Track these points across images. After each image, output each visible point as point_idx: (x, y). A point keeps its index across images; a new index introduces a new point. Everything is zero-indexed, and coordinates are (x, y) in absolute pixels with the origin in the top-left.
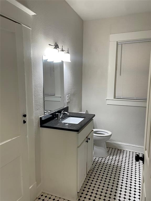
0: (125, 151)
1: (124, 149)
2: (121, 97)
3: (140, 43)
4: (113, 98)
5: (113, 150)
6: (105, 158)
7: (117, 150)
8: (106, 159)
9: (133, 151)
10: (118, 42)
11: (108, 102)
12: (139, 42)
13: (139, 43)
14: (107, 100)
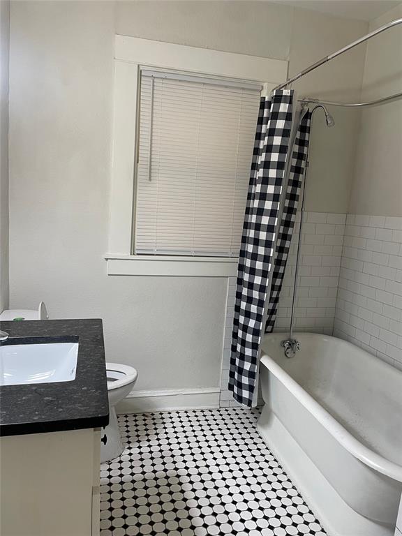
0: (166, 415)
1: (161, 409)
2: (152, 250)
3: (205, 87)
4: (127, 254)
5: (131, 418)
6: (118, 459)
7: (143, 418)
8: (121, 462)
9: (185, 408)
10: (141, 68)
11: (111, 268)
12: (204, 84)
13: (202, 86)
14: (107, 259)
